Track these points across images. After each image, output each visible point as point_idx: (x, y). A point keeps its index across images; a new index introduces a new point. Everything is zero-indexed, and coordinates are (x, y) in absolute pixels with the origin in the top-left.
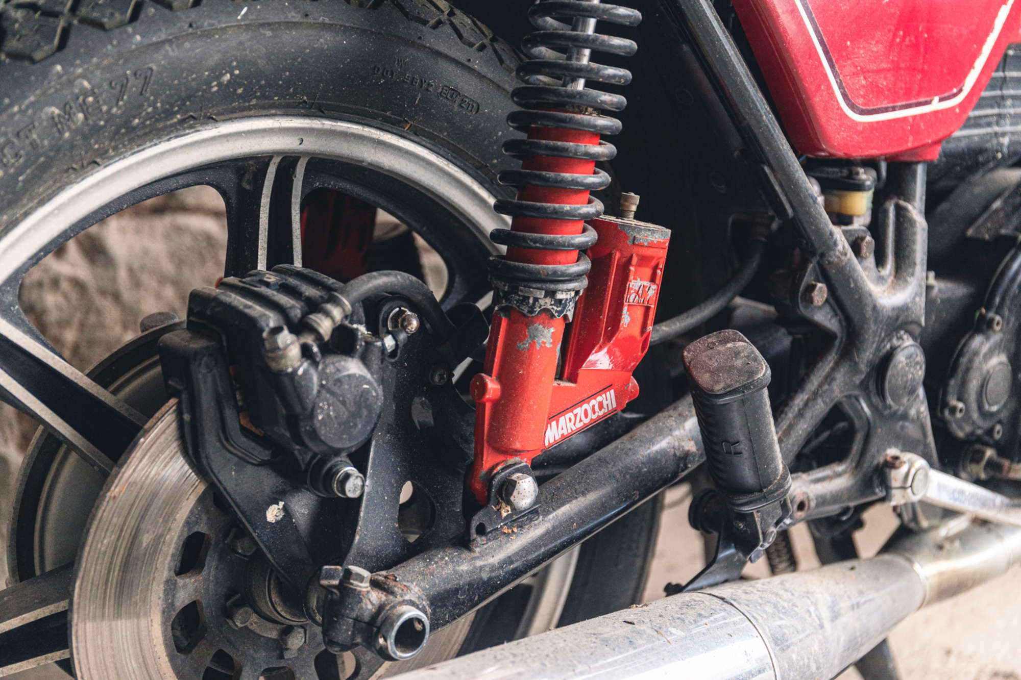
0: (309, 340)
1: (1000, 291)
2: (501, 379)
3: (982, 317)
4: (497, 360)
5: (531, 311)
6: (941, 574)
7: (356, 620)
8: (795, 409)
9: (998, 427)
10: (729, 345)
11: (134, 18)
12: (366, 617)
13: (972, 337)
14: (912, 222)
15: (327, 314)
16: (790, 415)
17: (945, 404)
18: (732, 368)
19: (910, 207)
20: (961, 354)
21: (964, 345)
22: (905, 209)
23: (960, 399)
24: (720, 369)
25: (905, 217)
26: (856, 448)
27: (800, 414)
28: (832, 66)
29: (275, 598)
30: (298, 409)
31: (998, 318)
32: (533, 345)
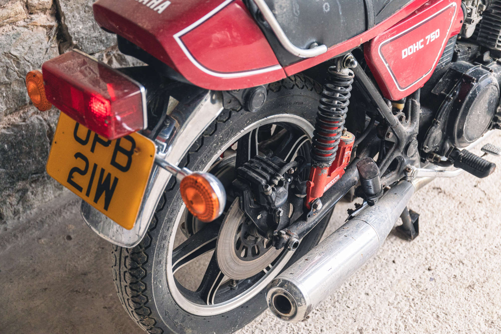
0: (273, 186)
1: (440, 114)
2: (314, 182)
3: (435, 121)
4: (313, 178)
5: (322, 167)
6: (419, 183)
7: (283, 243)
8: (383, 164)
9: (438, 148)
10: (369, 163)
11: (230, 117)
12: (285, 242)
13: (431, 127)
14: (416, 105)
15: (277, 179)
16: (382, 166)
17: (423, 147)
18: (370, 171)
19: (416, 101)
20: (428, 133)
21: (429, 130)
22: (414, 102)
23: (427, 145)
24: (367, 172)
25: (414, 104)
26: (398, 167)
27: (384, 165)
28: (396, 81)
29: (257, 233)
30: (271, 202)
31: (439, 122)
32: (322, 174)
